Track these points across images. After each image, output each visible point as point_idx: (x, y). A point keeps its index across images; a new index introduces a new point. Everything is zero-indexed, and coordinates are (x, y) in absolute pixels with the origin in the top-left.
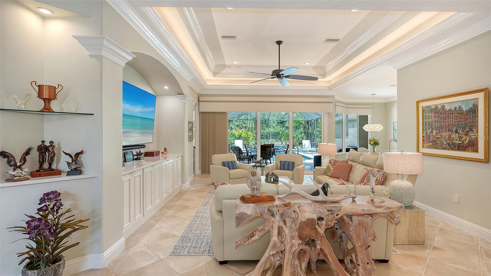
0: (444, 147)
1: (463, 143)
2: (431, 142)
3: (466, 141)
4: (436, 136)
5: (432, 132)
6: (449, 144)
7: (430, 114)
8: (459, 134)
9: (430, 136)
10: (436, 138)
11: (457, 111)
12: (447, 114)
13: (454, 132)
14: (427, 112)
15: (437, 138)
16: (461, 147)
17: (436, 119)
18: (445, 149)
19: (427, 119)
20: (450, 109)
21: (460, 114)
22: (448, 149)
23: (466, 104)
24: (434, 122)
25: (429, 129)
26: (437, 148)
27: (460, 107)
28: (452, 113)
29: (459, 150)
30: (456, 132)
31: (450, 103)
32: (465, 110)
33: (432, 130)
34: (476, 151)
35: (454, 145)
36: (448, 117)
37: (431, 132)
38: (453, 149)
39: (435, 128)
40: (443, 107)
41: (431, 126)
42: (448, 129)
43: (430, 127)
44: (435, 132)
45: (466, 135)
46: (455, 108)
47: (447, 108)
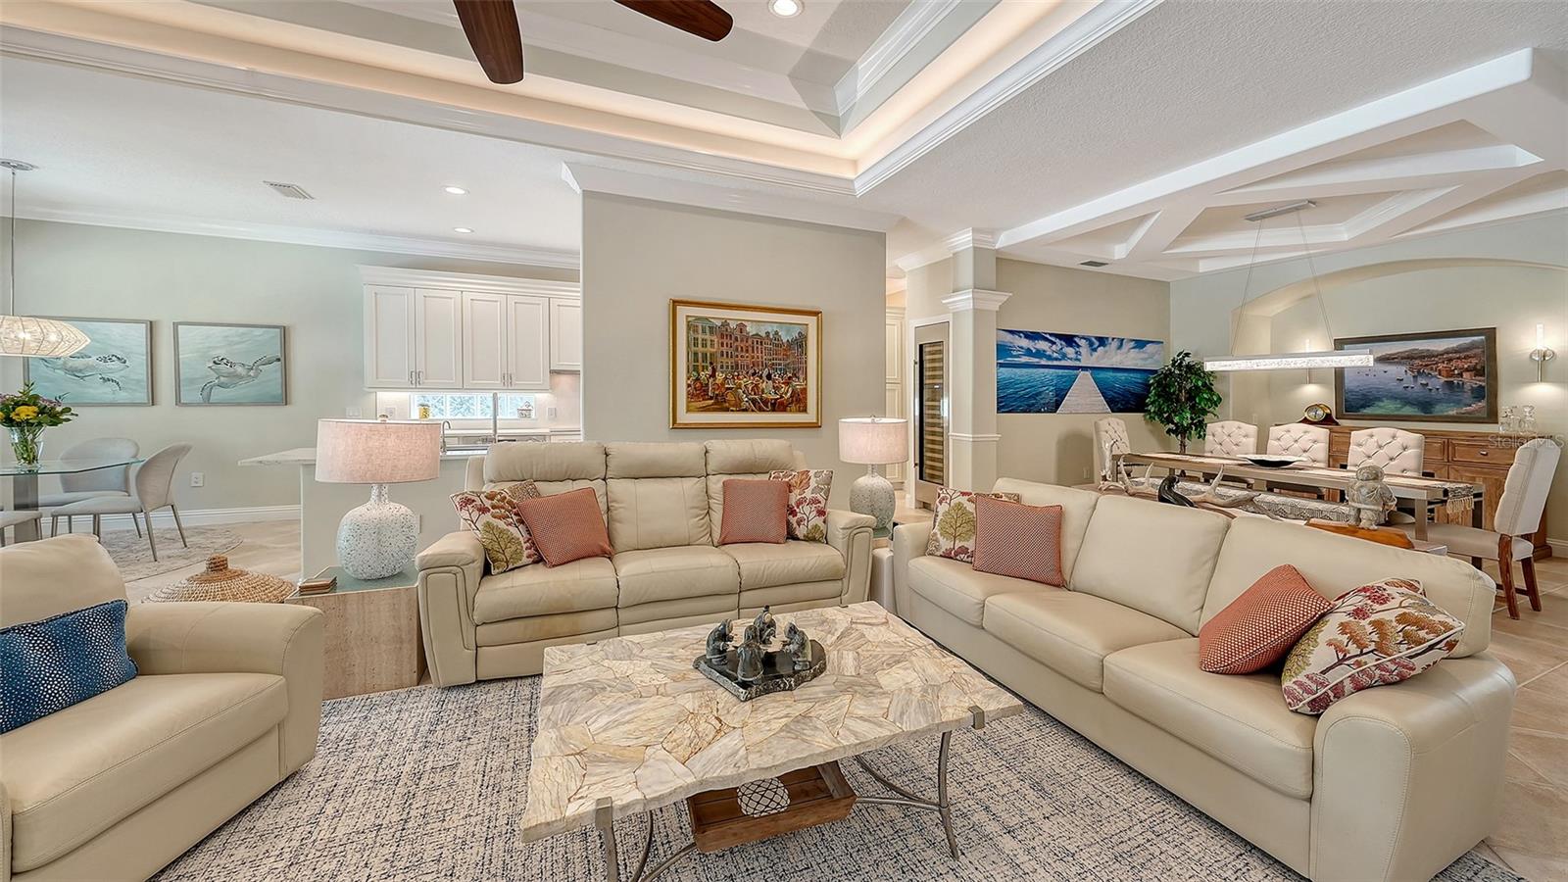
0: (744, 405)
1: (782, 397)
2: (711, 398)
3: (786, 394)
4: (723, 384)
5: (713, 375)
6: (754, 401)
7: (708, 337)
8: (774, 382)
9: (707, 385)
10: (723, 390)
11: (771, 340)
12: (750, 342)
13: (764, 378)
14: (700, 331)
15: (728, 389)
16: (778, 406)
17: (725, 349)
18: (746, 410)
19: (700, 346)
20: (757, 335)
21: (777, 345)
22: (753, 411)
23: (788, 331)
24: (719, 355)
25: (704, 368)
26: (727, 410)
27: (777, 333)
28: (761, 342)
29: (773, 410)
30: (769, 377)
31: (756, 323)
32: (785, 341)
33: (714, 371)
34: (805, 411)
35: (765, 402)
36: (753, 348)
37: (710, 376)
38: (761, 410)
39: (722, 367)
40: (741, 327)
41: (711, 363)
42: (752, 371)
43: (708, 364)
44: (720, 376)
45: (787, 384)
46: (768, 333)
47: (751, 329)
